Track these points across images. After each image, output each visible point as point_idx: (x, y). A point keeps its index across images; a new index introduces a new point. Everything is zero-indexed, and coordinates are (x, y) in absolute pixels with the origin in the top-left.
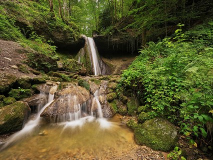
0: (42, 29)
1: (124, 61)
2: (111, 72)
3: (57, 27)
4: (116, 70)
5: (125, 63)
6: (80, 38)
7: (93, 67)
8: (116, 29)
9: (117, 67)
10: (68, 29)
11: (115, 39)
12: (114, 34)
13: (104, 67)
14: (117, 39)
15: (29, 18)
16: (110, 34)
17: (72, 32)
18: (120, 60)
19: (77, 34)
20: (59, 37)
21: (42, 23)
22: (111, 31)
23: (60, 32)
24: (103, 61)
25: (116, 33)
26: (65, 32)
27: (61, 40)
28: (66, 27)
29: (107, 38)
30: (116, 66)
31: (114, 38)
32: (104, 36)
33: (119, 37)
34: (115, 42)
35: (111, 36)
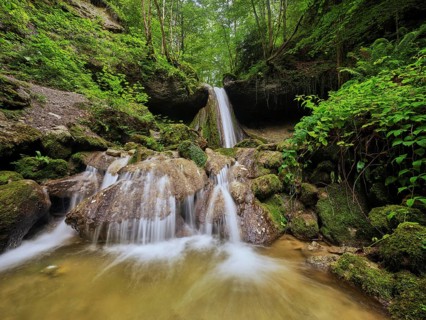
3: (158, 72)
6: (198, 90)
8: (272, 66)
10: (177, 75)
11: (269, 87)
12: (267, 75)
14: (274, 86)
15: (110, 60)
16: (259, 76)
17: (183, 79)
18: (283, 131)
19: (193, 82)
20: (161, 89)
21: (131, 66)
22: (260, 70)
23: (162, 81)
24: (245, 133)
25: (271, 72)
26: (171, 80)
27: (165, 96)
28: (172, 71)
29: (252, 84)
31: (267, 83)
32: (245, 82)
33: (278, 81)
34: (270, 91)
35: (262, 79)
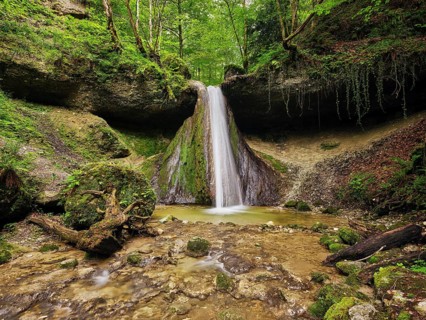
0: (79, 76)
1: (326, 147)
2: (277, 191)
3: (122, 69)
4: (297, 185)
5: (330, 155)
6: (184, 92)
7: (210, 176)
8: (293, 50)
9: (301, 172)
10: (152, 70)
11: (290, 82)
12: (287, 64)
13: (253, 173)
14: (298, 81)
15: (47, 54)
16: (272, 67)
17: (161, 77)
18: (314, 146)
19: (176, 80)
20: (127, 93)
21: (79, 61)
22: (275, 58)
23: (130, 81)
25: (293, 60)
26: (142, 79)
27: (134, 102)
28: (145, 65)
29: (263, 80)
30: (296, 170)
31: (287, 77)
32: (252, 77)
33: (304, 72)
34: (292, 88)
35: (278, 71)
